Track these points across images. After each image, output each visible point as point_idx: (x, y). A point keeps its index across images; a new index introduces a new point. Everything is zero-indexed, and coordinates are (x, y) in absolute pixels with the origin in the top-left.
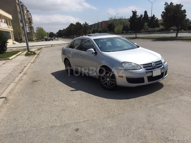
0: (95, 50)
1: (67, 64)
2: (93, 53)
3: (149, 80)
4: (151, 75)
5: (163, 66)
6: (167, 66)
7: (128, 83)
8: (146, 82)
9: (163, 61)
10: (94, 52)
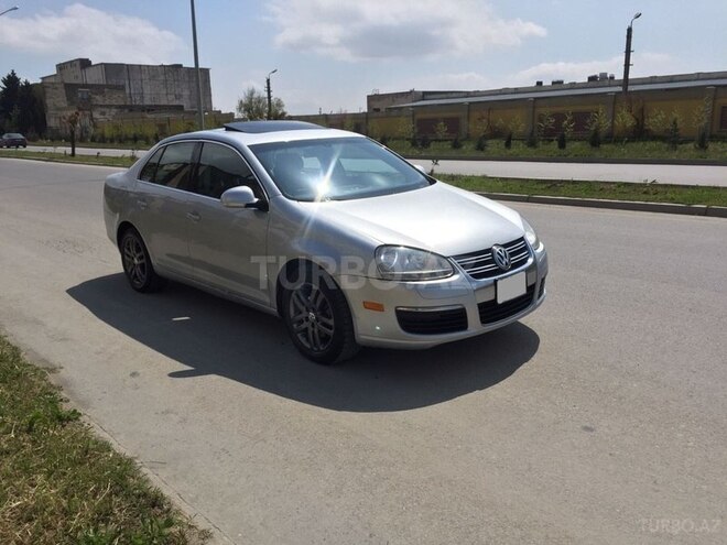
0: (257, 192)
1: (129, 249)
2: (249, 205)
3: (485, 319)
4: (493, 298)
5: (530, 261)
6: (545, 260)
7: (402, 332)
8: (475, 326)
9: (531, 239)
10: (256, 200)
